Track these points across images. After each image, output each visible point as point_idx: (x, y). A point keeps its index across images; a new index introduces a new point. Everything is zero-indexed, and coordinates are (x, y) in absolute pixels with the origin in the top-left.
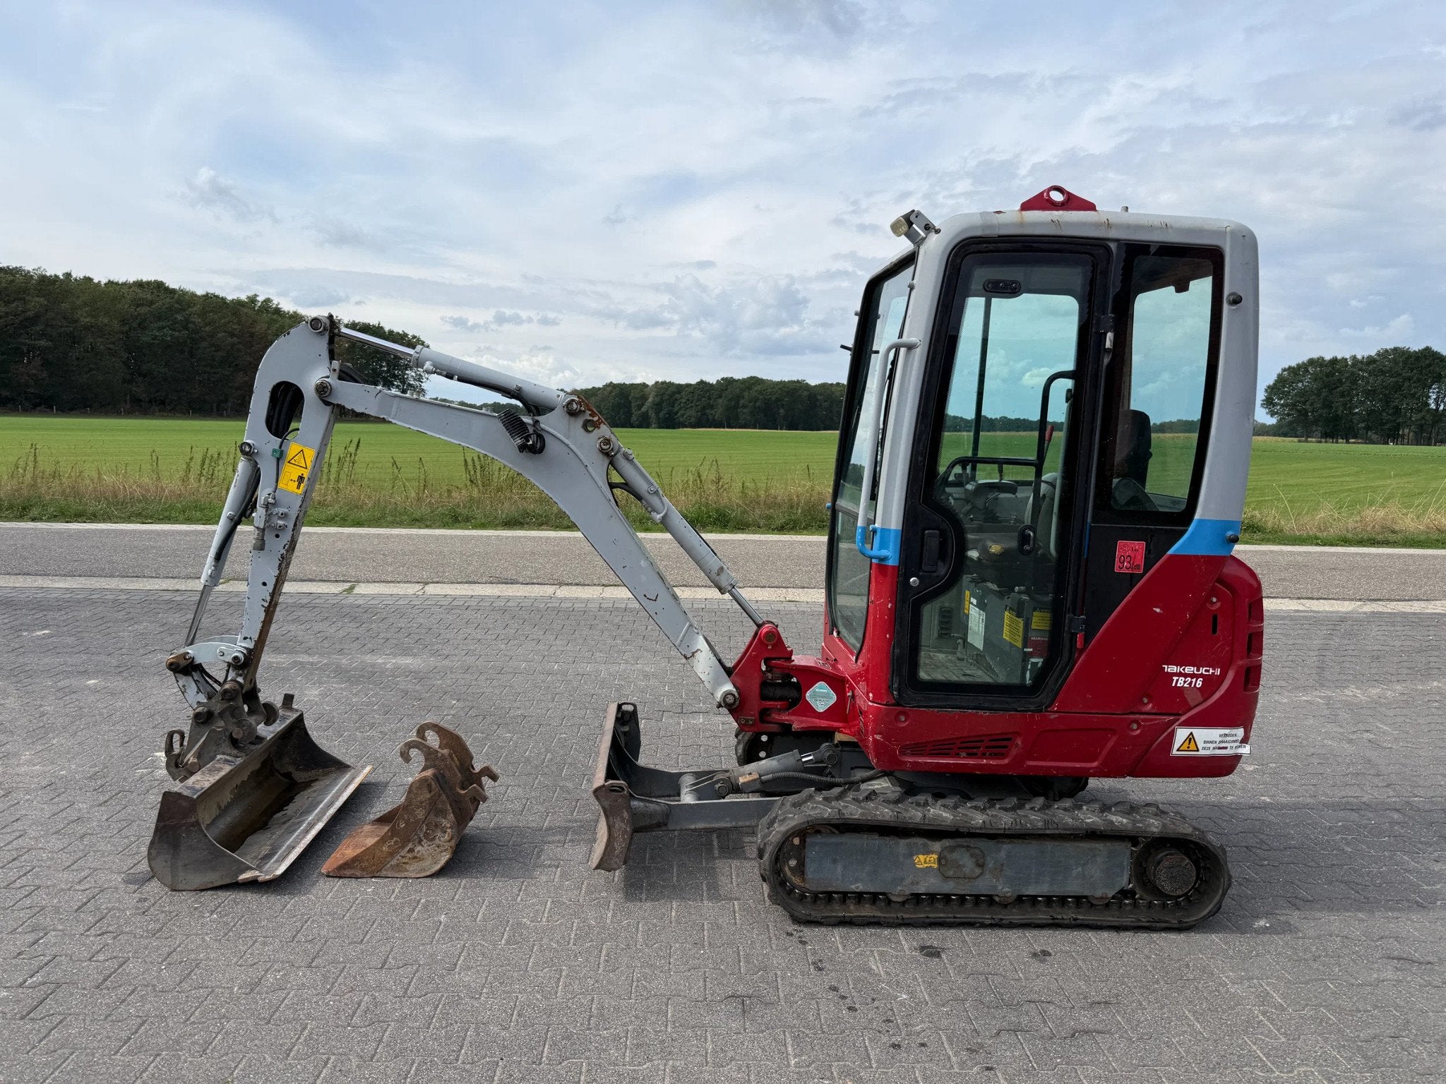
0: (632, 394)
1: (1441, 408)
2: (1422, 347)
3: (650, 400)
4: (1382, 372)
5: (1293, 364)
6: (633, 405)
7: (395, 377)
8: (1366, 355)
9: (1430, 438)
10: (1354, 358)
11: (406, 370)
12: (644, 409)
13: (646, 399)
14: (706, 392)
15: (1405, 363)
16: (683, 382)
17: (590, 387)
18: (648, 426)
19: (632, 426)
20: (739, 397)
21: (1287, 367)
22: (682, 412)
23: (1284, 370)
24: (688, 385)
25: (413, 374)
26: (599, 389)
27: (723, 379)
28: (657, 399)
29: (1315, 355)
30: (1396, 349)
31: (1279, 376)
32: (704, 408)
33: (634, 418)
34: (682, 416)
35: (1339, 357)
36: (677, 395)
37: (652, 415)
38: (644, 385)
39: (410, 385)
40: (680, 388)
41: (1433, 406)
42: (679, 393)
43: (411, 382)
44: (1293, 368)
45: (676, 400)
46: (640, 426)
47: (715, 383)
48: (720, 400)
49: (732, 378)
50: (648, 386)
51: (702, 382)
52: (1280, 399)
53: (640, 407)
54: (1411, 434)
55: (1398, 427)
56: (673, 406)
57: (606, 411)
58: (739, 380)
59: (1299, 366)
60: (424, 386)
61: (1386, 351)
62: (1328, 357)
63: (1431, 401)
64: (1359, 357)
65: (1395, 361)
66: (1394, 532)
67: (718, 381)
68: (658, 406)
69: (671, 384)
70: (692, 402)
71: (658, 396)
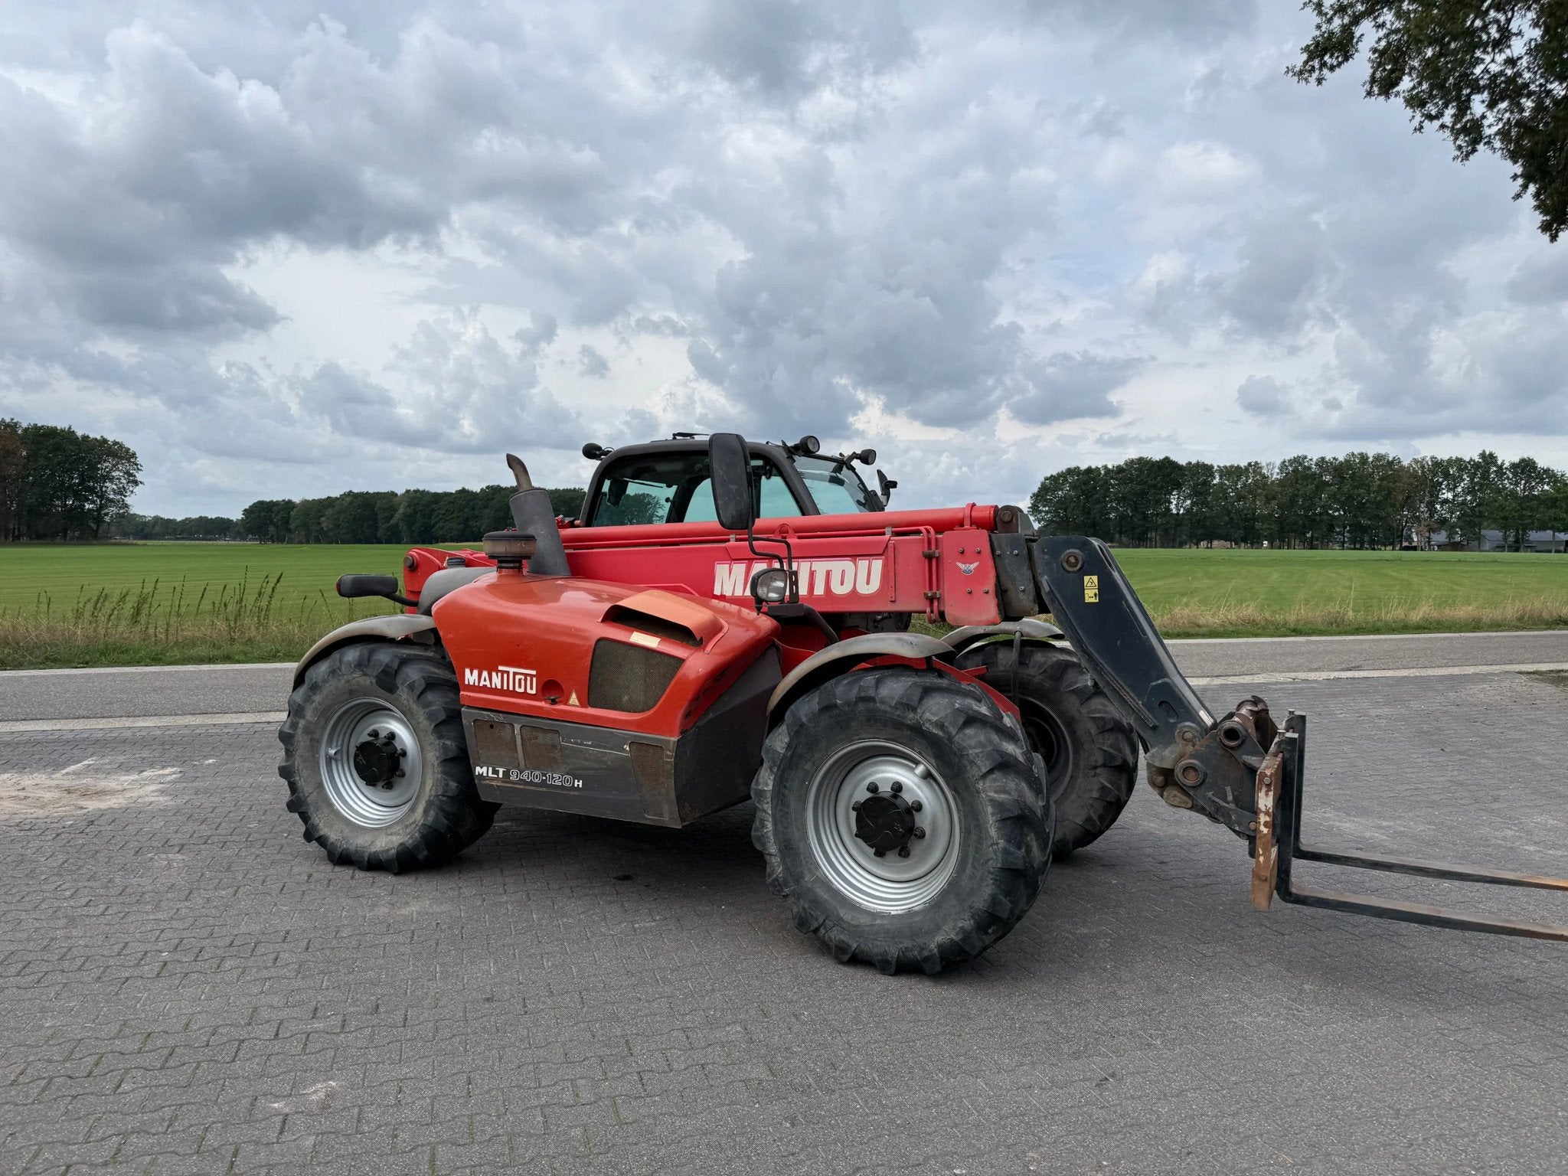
0: (378, 505)
1: (1181, 512)
2: (1162, 457)
3: (401, 510)
4: (1131, 480)
5: (1054, 473)
6: (379, 517)
7: (92, 490)
8: (1116, 464)
9: (1174, 540)
10: (1105, 467)
11: (105, 482)
12: (393, 522)
13: (396, 510)
14: (469, 501)
15: (1150, 470)
16: (440, 491)
17: (324, 497)
18: (399, 542)
19: (380, 542)
20: (507, 507)
21: (1049, 475)
22: (441, 524)
23: (1046, 479)
24: (446, 494)
25: (115, 487)
26: (337, 499)
27: (488, 487)
28: (410, 511)
29: (1073, 465)
30: (1141, 459)
31: (1043, 484)
32: (467, 520)
33: (380, 533)
34: (442, 528)
35: (1093, 467)
36: (433, 506)
37: (403, 527)
38: (393, 494)
39: (112, 501)
40: (436, 498)
41: (1174, 511)
43: (111, 496)
44: (1054, 477)
45: (433, 510)
46: (388, 542)
47: (479, 491)
48: (486, 510)
49: (498, 486)
50: (396, 495)
51: (463, 491)
52: (1044, 506)
53: (389, 519)
54: (1158, 538)
55: (1146, 532)
56: (430, 518)
57: (347, 525)
58: (506, 488)
59: (1059, 475)
60: (128, 500)
61: (1132, 461)
62: (1083, 467)
63: (1173, 506)
64: (1110, 467)
65: (1140, 470)
66: (1199, 626)
67: (482, 489)
68: (410, 519)
69: (424, 493)
70: (452, 513)
71: (409, 506)
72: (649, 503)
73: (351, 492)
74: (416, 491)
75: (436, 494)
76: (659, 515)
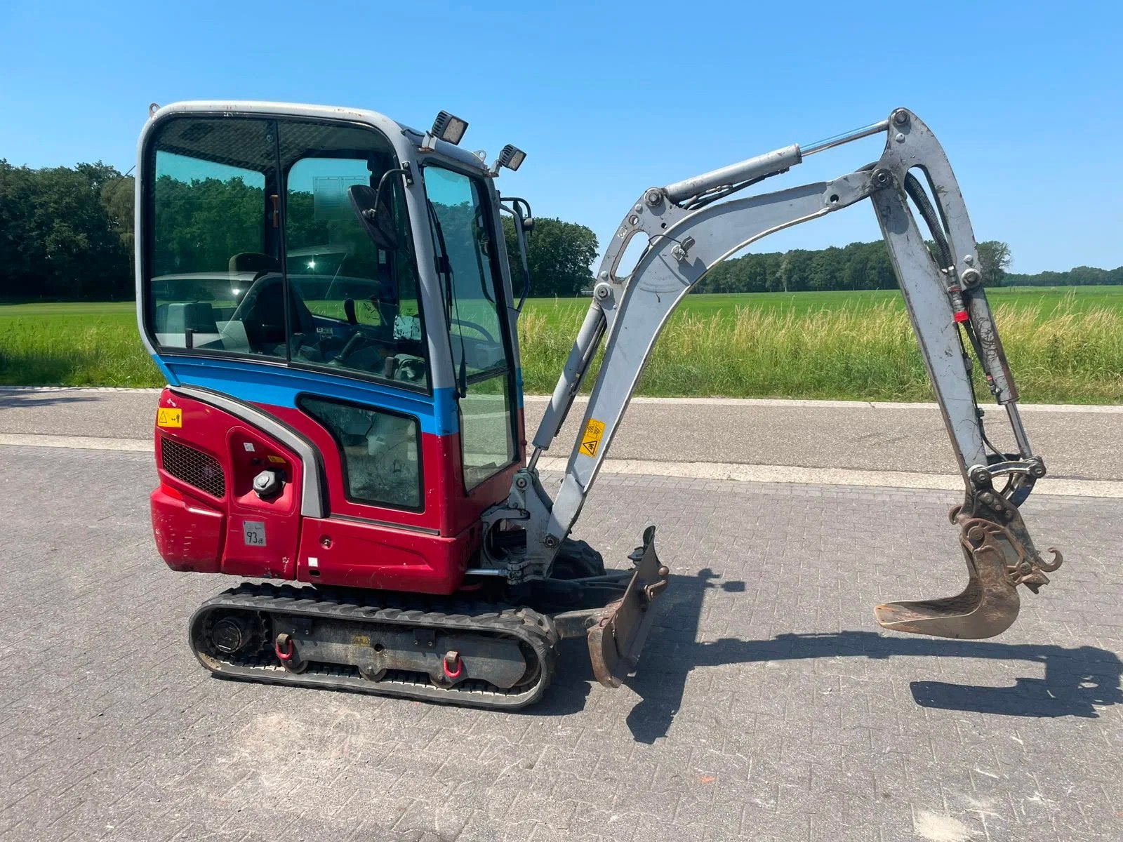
0: (768, 262)
3: (783, 267)
6: (768, 272)
12: (778, 275)
13: (779, 266)
16: (813, 250)
20: (867, 260)
22: (812, 276)
28: (790, 266)
32: (833, 272)
33: (768, 284)
36: (808, 262)
37: (785, 280)
38: (779, 254)
40: (811, 255)
42: (810, 259)
45: (808, 265)
47: (844, 248)
48: (849, 263)
49: (860, 243)
50: (782, 254)
51: (832, 248)
53: (774, 273)
56: (805, 271)
57: (745, 278)
58: (867, 244)
67: (847, 247)
68: (790, 272)
69: (803, 251)
70: (822, 266)
71: (790, 263)
72: (996, 250)
73: (749, 254)
74: (797, 251)
75: (810, 252)
76: (1005, 260)
